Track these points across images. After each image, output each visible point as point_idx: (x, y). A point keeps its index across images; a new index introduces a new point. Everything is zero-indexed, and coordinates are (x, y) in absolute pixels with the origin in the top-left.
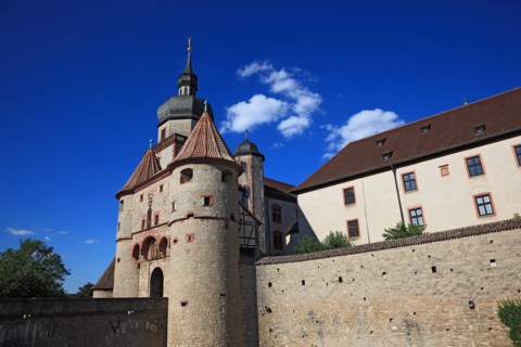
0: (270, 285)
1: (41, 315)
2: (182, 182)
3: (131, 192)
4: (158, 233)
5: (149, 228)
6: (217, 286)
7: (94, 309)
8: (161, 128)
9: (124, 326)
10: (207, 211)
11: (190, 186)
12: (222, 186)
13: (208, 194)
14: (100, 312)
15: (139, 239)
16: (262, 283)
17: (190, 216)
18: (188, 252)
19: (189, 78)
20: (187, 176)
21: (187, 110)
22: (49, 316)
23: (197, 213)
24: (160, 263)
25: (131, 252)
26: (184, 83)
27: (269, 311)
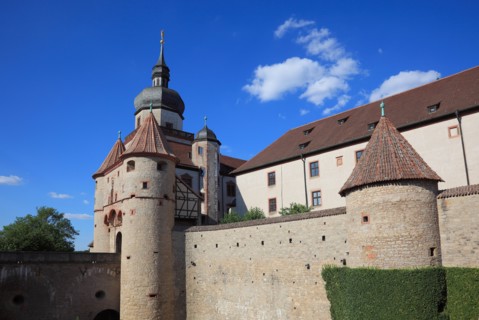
0: (196, 246)
1: (29, 262)
2: (128, 170)
3: (102, 174)
4: (118, 207)
5: (112, 204)
6: (152, 246)
7: (67, 259)
8: (137, 116)
9: (90, 272)
10: (145, 193)
11: (132, 173)
12: (157, 174)
13: (145, 180)
14: (72, 262)
15: (107, 211)
16: (189, 245)
17: (133, 196)
18: (131, 222)
19: (160, 70)
20: (132, 165)
21: (157, 101)
22: (34, 263)
23: (137, 195)
24: (118, 230)
25: (103, 220)
26: (156, 75)
27: (194, 264)
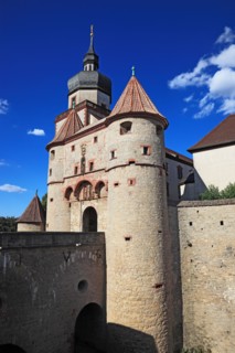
0: (191, 224)
2: (121, 133)
3: (62, 143)
4: (94, 178)
5: (83, 173)
6: (156, 224)
8: (71, 97)
9: (73, 255)
10: (146, 160)
13: (146, 144)
14: (55, 245)
16: (184, 223)
17: (131, 162)
18: (130, 193)
19: (93, 58)
20: (126, 128)
21: (93, 83)
23: (138, 161)
24: (94, 204)
25: (63, 194)
26: (89, 61)
27: (190, 245)
